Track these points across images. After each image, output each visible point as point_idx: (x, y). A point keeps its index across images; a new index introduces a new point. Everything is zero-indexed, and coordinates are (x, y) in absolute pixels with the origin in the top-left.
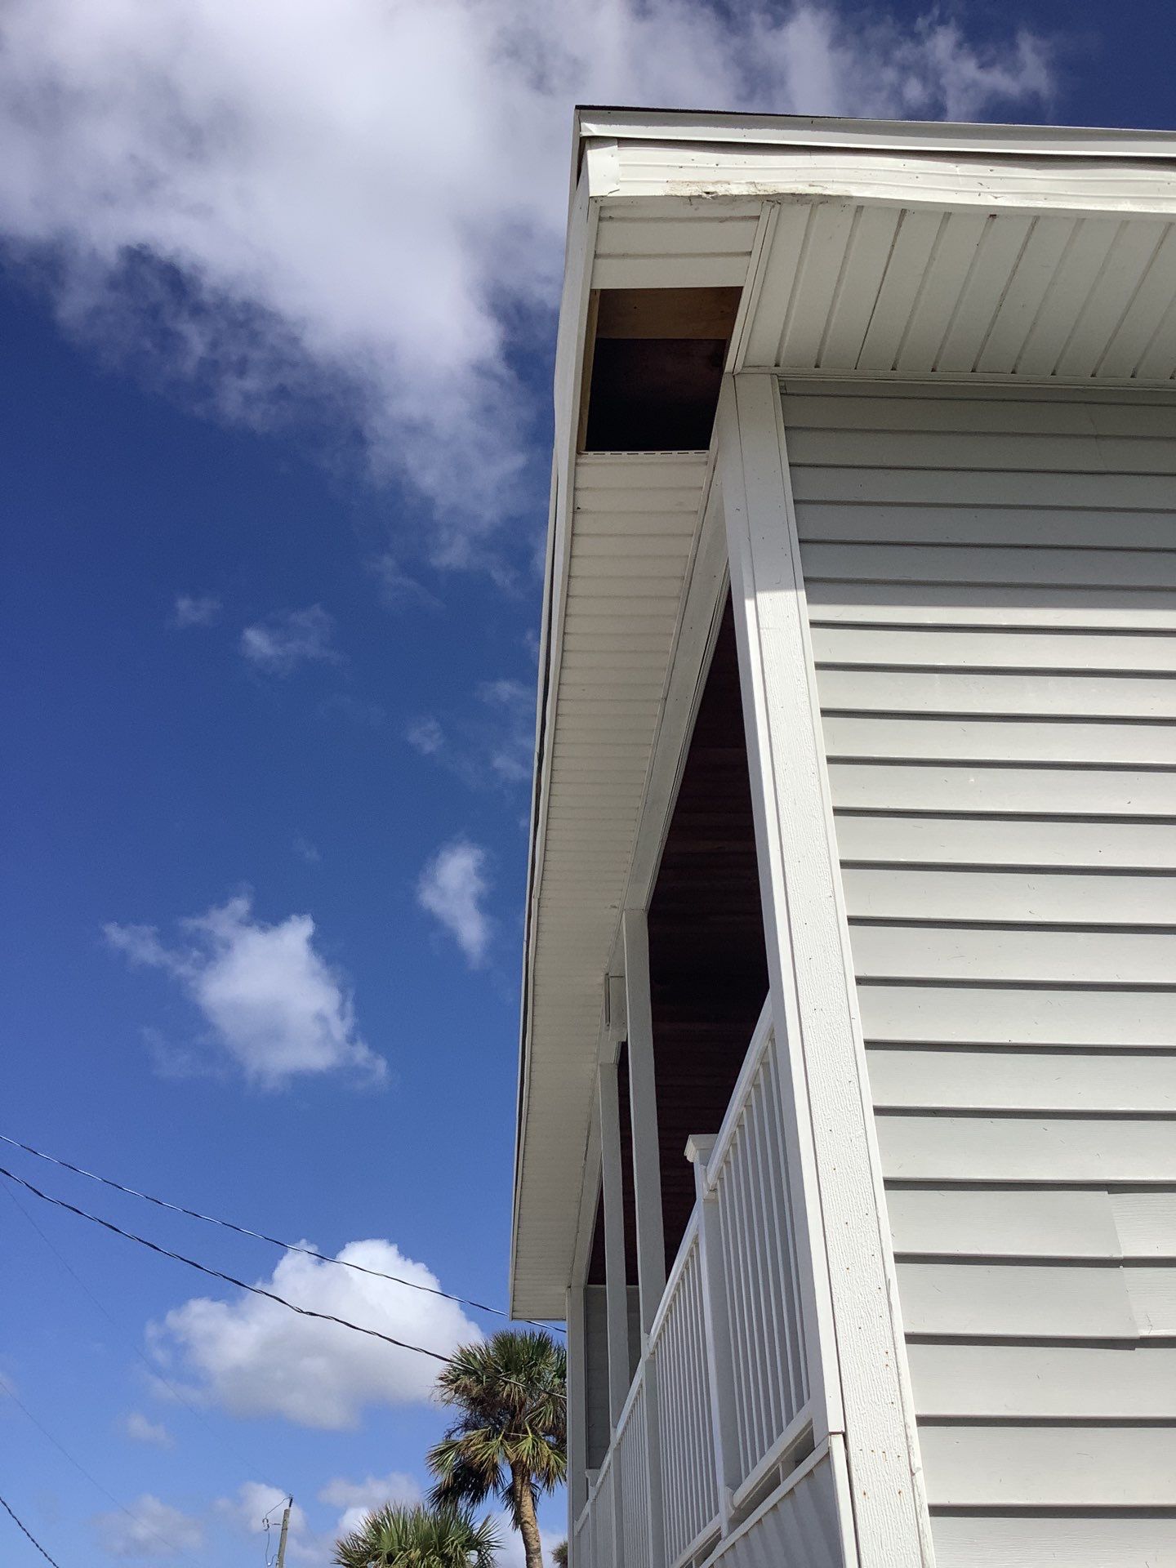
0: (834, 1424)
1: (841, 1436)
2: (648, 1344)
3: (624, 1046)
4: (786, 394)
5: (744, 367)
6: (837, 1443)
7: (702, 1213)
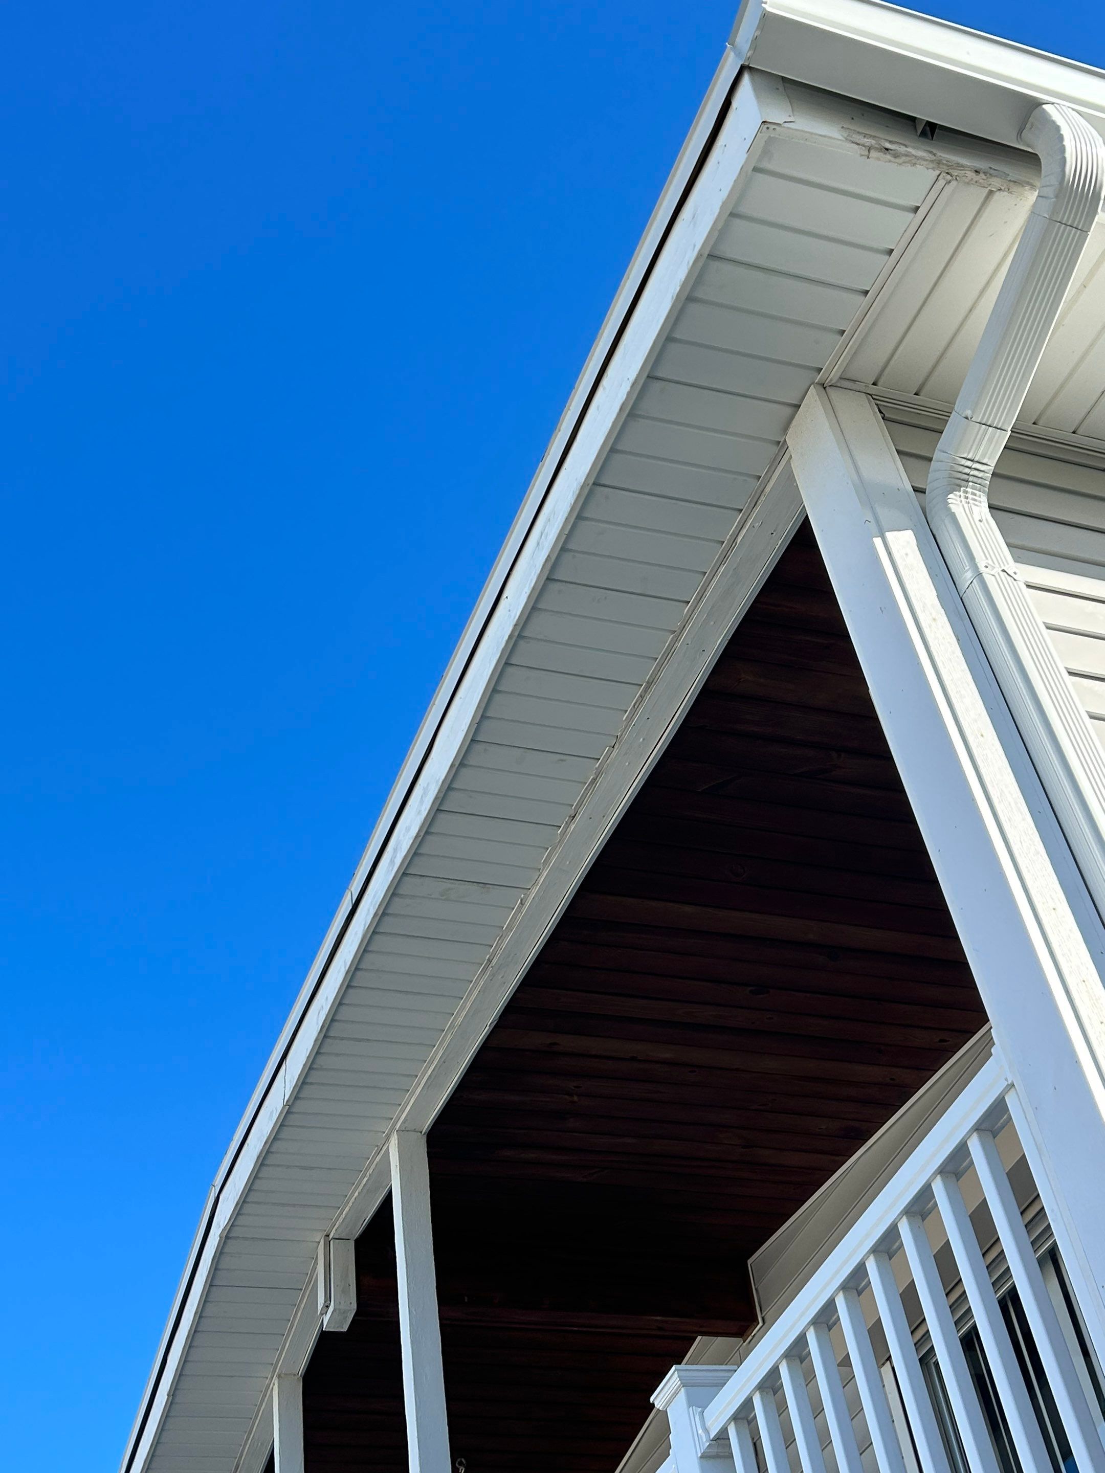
5: (840, 378)
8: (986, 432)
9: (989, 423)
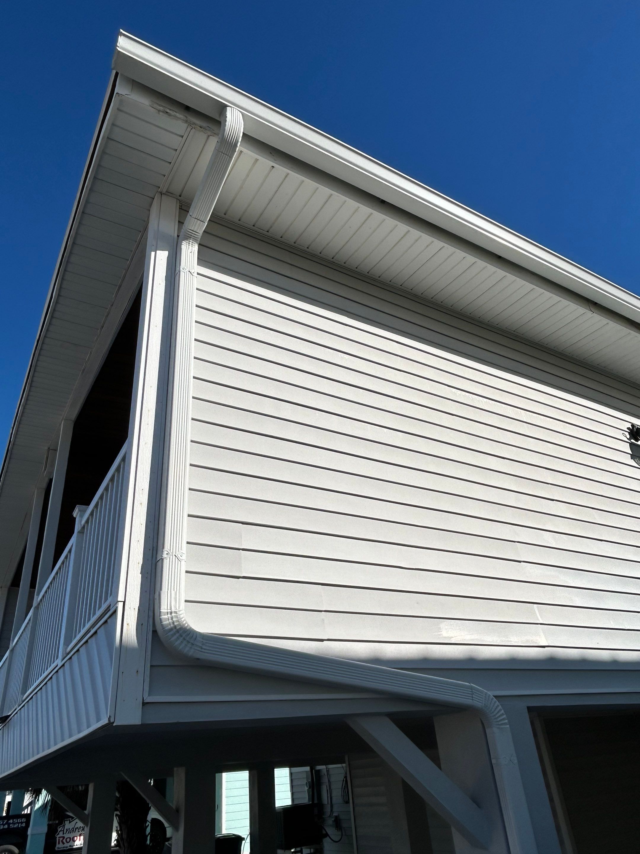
0: (121, 598)
1: (122, 603)
2: (37, 599)
3: (51, 480)
4: (182, 209)
5: (166, 191)
6: (120, 605)
7: (75, 539)
8: (197, 222)
9: (198, 219)
